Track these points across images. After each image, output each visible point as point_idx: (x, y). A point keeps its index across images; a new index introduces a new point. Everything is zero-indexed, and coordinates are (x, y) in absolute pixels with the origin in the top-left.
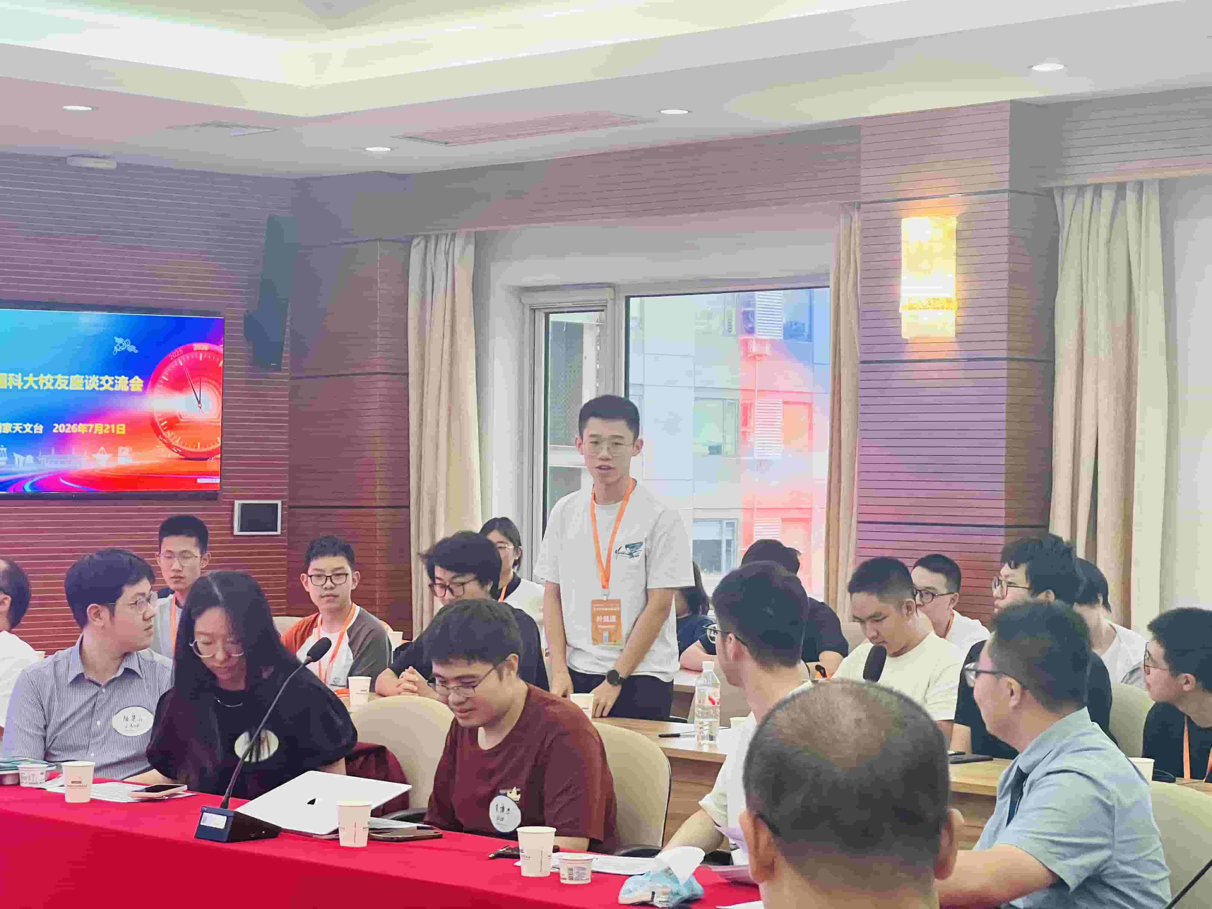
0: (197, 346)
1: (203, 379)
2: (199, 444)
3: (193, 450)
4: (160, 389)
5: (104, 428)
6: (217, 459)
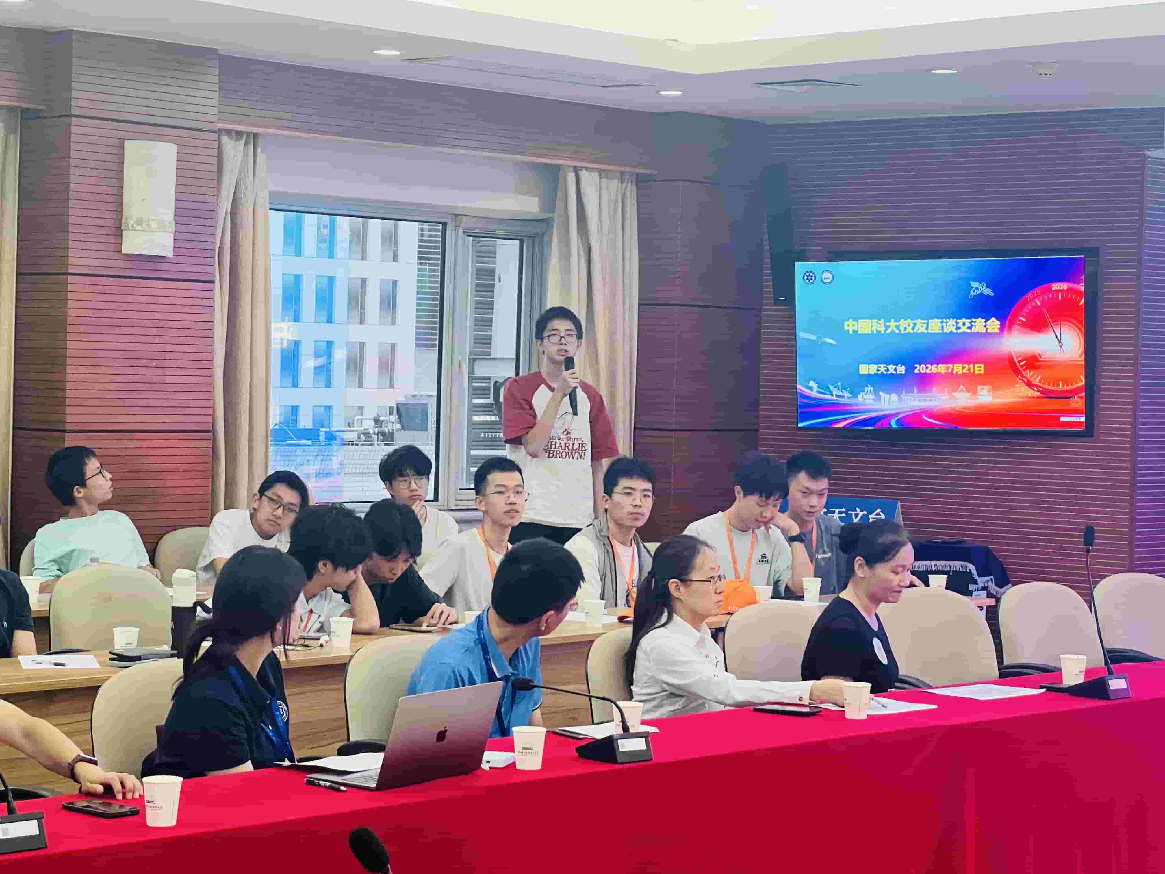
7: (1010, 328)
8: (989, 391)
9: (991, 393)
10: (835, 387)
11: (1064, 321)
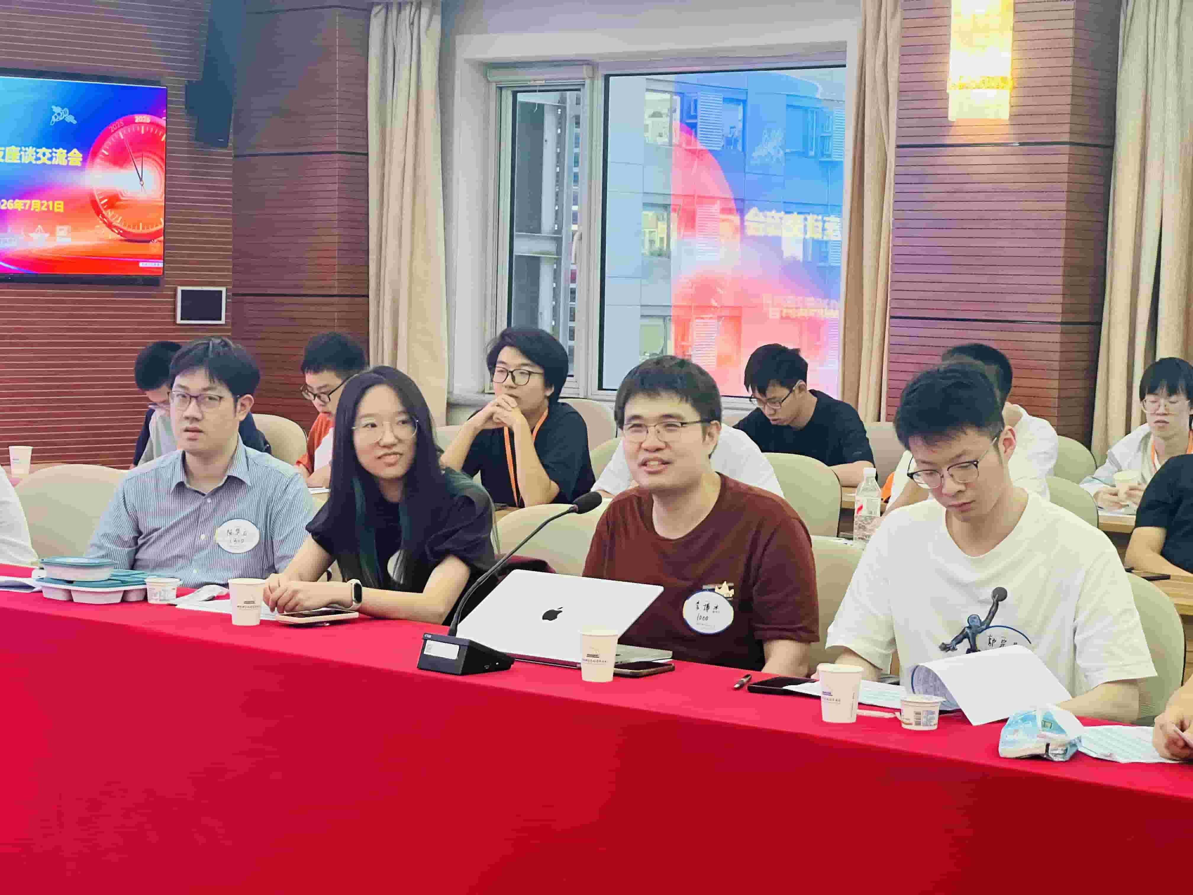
0: (138, 118)
1: (145, 154)
2: (141, 224)
3: (134, 231)
4: (100, 164)
5: (42, 205)
6: (160, 241)
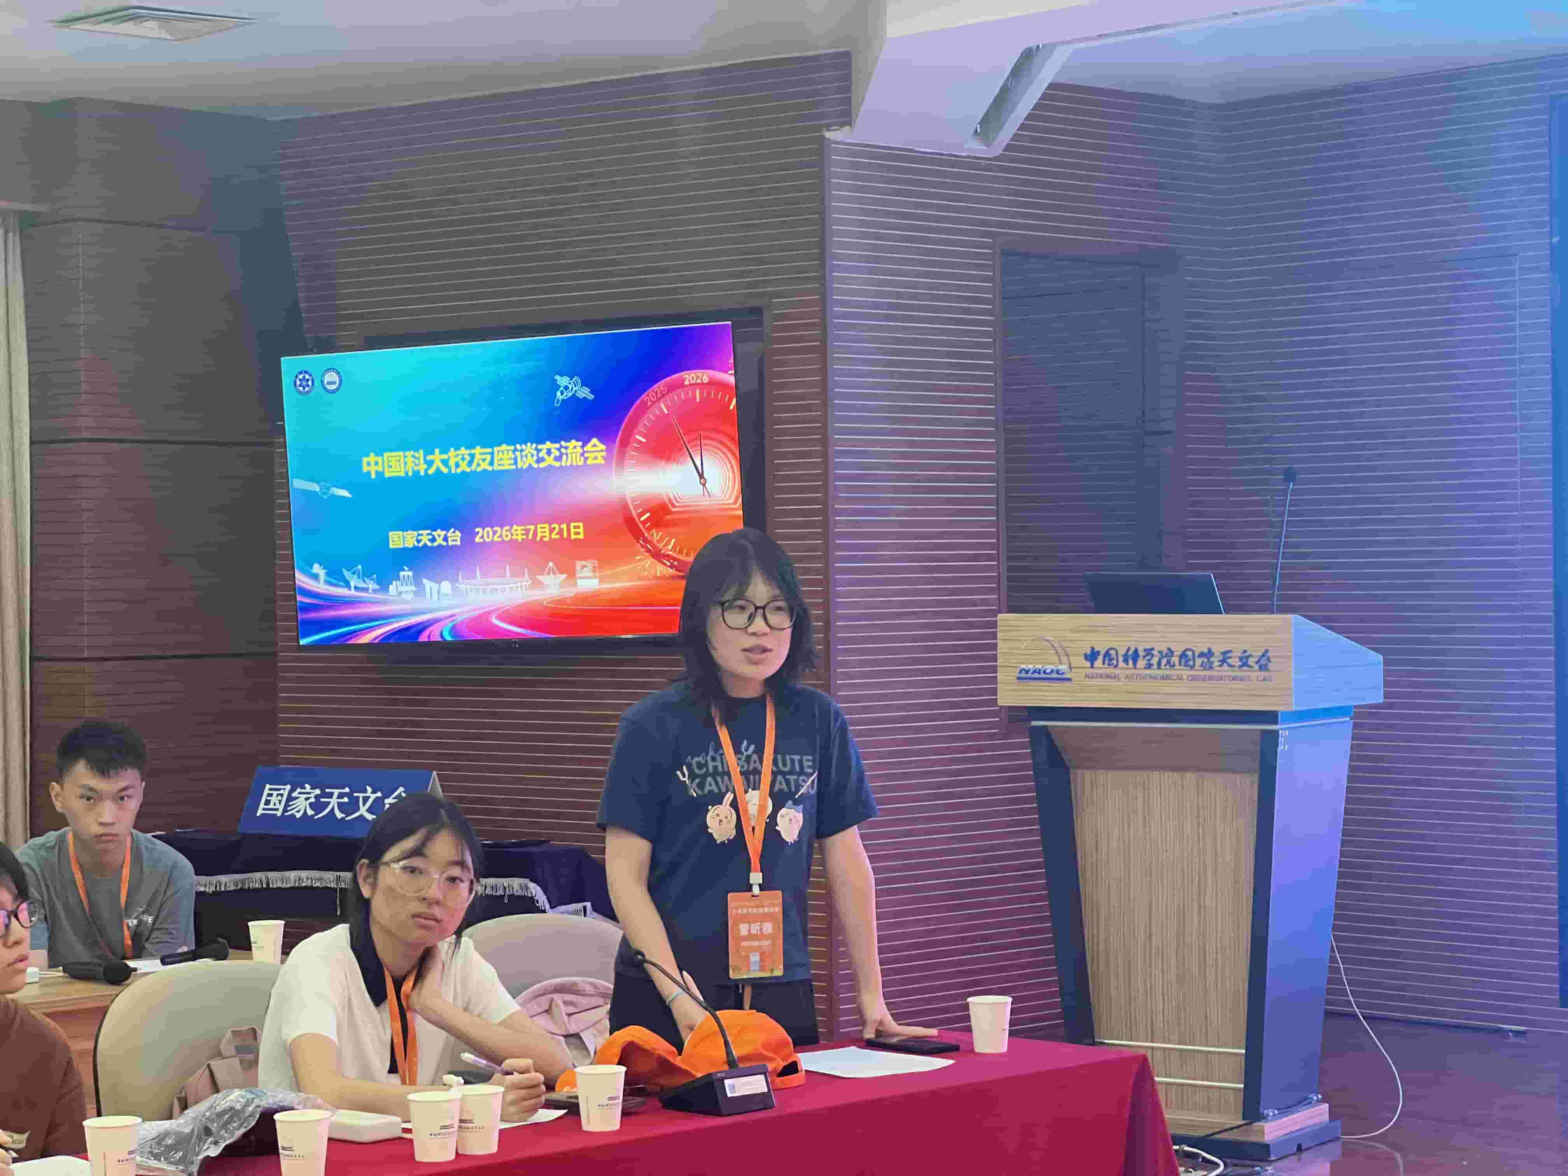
7: (622, 456)
8: (594, 571)
9: (597, 574)
10: (354, 573)
11: (706, 438)
